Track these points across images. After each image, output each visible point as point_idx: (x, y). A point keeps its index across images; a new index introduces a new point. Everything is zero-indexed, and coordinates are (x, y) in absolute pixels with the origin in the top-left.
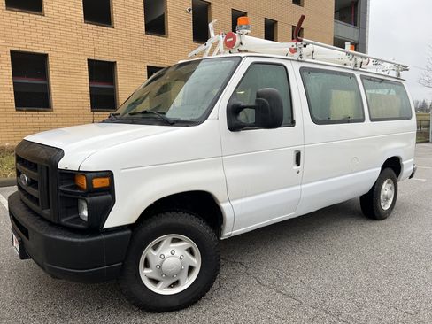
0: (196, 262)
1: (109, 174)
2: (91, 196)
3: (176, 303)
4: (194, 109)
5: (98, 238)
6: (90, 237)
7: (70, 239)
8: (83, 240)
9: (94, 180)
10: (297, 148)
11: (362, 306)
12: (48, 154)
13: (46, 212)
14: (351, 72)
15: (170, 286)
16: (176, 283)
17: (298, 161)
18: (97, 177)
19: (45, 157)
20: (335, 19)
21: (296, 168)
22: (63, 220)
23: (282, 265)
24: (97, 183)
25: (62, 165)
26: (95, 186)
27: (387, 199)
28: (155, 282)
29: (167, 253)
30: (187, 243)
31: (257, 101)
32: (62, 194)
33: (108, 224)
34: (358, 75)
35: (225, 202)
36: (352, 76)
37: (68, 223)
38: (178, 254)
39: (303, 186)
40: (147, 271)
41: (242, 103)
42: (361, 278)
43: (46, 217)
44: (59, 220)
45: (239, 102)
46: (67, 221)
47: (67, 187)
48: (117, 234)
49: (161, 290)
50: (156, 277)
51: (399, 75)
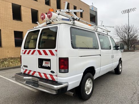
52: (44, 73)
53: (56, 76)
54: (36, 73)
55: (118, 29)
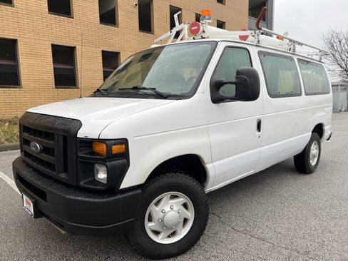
0: (190, 215)
1: (124, 142)
2: (110, 161)
3: (175, 250)
4: (183, 85)
5: (116, 197)
6: (108, 197)
7: (91, 200)
8: (104, 200)
9: (113, 147)
10: (258, 117)
11: (323, 245)
12: (65, 125)
13: (63, 176)
14: (291, 55)
15: (169, 237)
16: (174, 234)
17: (259, 128)
18: (115, 144)
19: (62, 127)
20: (249, 15)
21: (258, 133)
22: (81, 183)
23: (247, 214)
24: (116, 149)
25: (81, 134)
26: (113, 153)
27: (315, 157)
28: (157, 233)
29: (167, 209)
30: (183, 199)
31: (237, 78)
32: (81, 160)
33: (124, 185)
34: (295, 58)
35: (210, 163)
36: (292, 59)
37: (86, 185)
38: (175, 208)
39: (262, 148)
40: (151, 224)
41: (224, 80)
42: (313, 222)
43: (63, 180)
44: (78, 182)
45: (222, 79)
46: (85, 183)
47: (86, 154)
48: (131, 193)
49: (162, 240)
50: (157, 229)
51: (321, 59)
55: (337, 41)
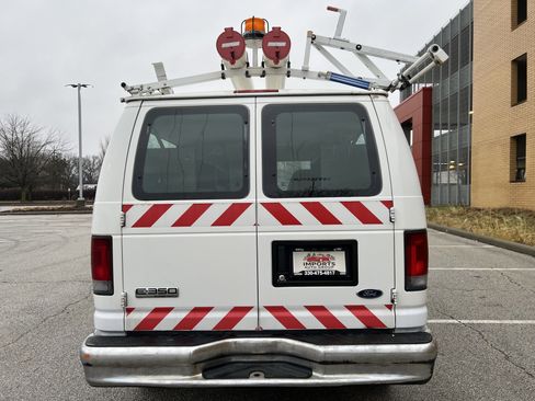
52: (310, 308)
53: (389, 307)
54: (252, 315)
